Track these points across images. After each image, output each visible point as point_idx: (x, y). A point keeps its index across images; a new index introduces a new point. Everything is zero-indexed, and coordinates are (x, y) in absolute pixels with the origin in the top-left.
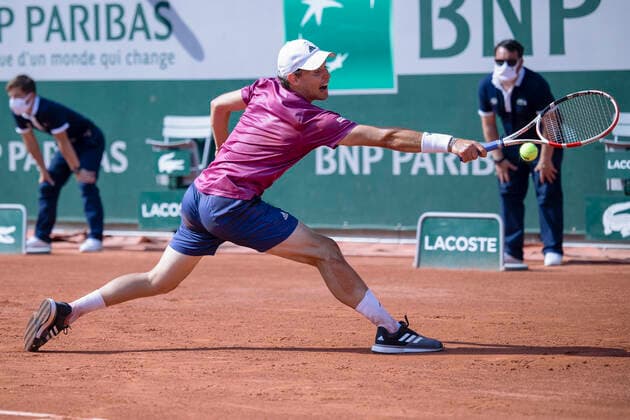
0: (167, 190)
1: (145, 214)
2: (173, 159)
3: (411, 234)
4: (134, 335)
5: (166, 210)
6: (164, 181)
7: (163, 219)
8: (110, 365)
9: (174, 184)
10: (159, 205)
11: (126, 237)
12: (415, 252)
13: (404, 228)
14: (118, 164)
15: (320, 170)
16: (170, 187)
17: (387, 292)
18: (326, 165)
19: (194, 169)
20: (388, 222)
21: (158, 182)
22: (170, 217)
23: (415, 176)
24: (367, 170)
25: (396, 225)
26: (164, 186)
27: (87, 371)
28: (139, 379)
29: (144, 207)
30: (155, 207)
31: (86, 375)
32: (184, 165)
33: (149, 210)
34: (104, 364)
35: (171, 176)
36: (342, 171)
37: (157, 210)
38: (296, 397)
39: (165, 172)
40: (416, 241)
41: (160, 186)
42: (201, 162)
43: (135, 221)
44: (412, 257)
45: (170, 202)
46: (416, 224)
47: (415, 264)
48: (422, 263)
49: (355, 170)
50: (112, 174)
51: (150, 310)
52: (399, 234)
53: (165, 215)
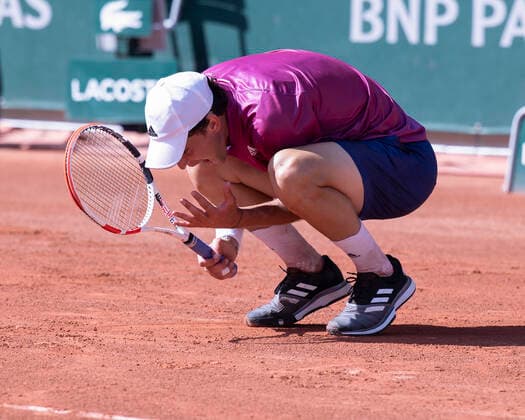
0: (112, 58)
1: (77, 96)
2: (126, 9)
3: (500, 141)
4: (77, 281)
5: (110, 90)
6: (109, 44)
7: (103, 104)
8: (46, 327)
9: (124, 49)
10: (99, 81)
11: (45, 131)
12: (506, 168)
13: (485, 131)
14: (36, 14)
15: (357, 35)
16: (118, 54)
17: (465, 228)
18: (367, 27)
19: (157, 27)
20: (462, 120)
21: (97, 45)
22: (115, 102)
23: (506, 49)
24: (431, 38)
25: (472, 125)
26: (109, 53)
27: (11, 334)
28: (93, 349)
29: (75, 85)
30: (93, 84)
31: (11, 340)
32: (142, 19)
33: (83, 89)
34: (35, 324)
35: (120, 37)
36: (392, 37)
37: (96, 90)
38: (341, 383)
39: (111, 31)
40: (508, 152)
41: (103, 52)
42: (168, 17)
43: (59, 106)
44: (502, 177)
45: (116, 78)
46: (509, 124)
47: (505, 187)
48: (516, 186)
49: (413, 36)
50: (27, 31)
51: (97, 244)
52: (477, 140)
53: (109, 98)
